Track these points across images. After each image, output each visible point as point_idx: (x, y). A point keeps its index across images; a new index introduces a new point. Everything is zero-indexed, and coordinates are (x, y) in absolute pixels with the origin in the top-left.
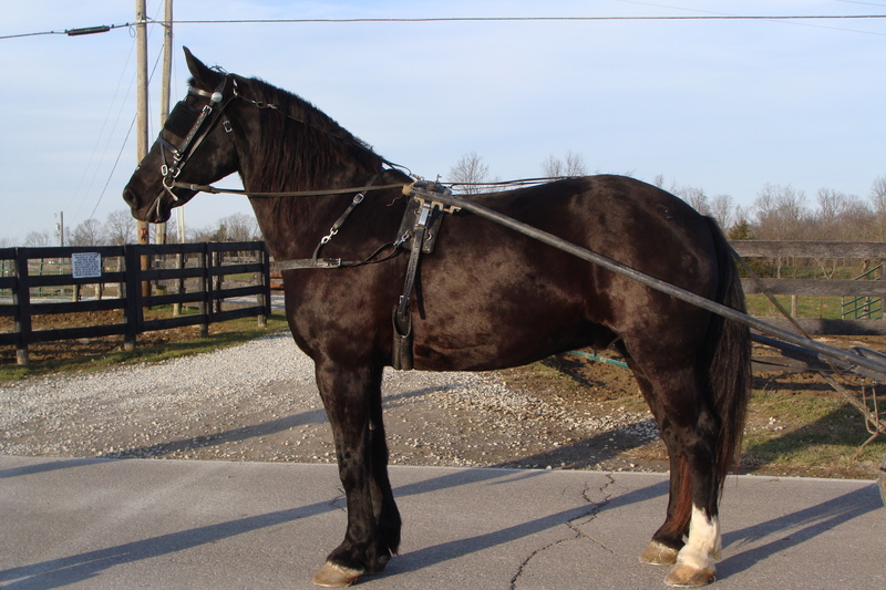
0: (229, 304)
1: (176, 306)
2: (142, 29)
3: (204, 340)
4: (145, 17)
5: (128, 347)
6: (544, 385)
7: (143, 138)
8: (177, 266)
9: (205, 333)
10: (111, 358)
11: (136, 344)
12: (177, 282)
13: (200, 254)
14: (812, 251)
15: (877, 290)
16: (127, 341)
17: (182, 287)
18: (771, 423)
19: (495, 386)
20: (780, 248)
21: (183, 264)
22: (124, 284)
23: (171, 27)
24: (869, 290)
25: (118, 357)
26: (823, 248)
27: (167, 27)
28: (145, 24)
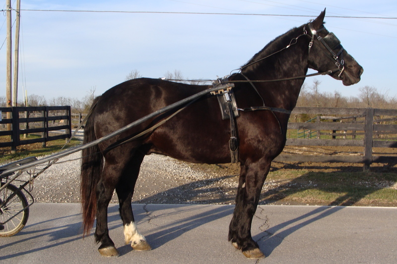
0: (52, 133)
1: (25, 135)
2: (9, 13)
3: (44, 149)
4: (10, 8)
5: (13, 152)
6: (206, 168)
7: (9, 60)
8: (26, 117)
9: (44, 146)
10: (7, 157)
11: (16, 151)
12: (25, 124)
13: (43, 111)
14: (323, 111)
15: (349, 128)
16: (12, 149)
17: (28, 126)
18: (311, 183)
19: (186, 168)
20: (310, 110)
21: (28, 116)
22: (12, 124)
23: (19, 13)
24: (346, 127)
25: (10, 157)
26: (327, 110)
27: (18, 12)
28: (10, 11)
